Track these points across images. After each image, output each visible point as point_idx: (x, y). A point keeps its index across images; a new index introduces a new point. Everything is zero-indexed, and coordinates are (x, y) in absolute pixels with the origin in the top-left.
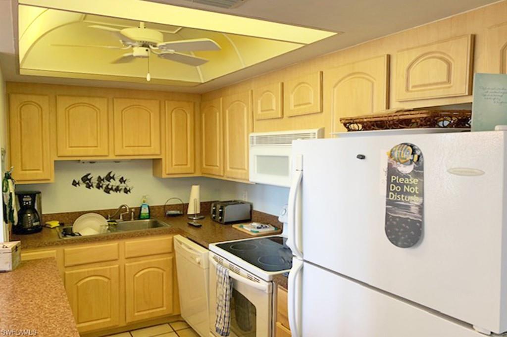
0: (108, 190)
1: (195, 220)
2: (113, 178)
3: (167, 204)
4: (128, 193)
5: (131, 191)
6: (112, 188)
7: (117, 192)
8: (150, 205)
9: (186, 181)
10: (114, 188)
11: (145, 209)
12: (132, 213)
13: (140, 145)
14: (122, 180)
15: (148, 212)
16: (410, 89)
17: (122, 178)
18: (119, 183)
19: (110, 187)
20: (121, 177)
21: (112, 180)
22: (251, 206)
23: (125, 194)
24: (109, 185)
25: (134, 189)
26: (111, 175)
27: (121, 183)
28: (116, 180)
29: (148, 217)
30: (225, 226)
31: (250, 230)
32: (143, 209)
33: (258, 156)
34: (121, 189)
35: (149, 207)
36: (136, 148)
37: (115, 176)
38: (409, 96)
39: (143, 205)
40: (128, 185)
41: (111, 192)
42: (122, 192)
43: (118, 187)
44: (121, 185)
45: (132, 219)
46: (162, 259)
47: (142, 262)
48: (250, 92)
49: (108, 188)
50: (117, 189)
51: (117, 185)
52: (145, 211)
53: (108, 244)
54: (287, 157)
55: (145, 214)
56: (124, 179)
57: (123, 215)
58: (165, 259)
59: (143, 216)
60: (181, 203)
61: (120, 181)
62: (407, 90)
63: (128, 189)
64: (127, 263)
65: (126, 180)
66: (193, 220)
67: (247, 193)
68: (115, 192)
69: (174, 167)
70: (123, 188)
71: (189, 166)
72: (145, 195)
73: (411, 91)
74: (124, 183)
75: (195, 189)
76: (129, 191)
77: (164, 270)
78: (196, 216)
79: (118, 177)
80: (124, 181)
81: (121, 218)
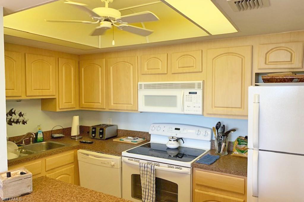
0: (11, 123)
1: (77, 139)
2: (14, 113)
3: (53, 130)
4: (25, 124)
5: (27, 122)
6: (14, 121)
7: (17, 124)
8: (43, 131)
9: (71, 113)
10: (15, 121)
11: (40, 134)
12: (31, 138)
13: (44, 88)
14: (21, 115)
15: (42, 136)
16: (267, 63)
17: (21, 113)
18: (19, 117)
19: (12, 120)
20: (19, 112)
21: (13, 115)
22: (117, 127)
23: (23, 125)
24: (11, 118)
25: (29, 121)
26: (13, 111)
27: (20, 117)
28: (16, 114)
29: (42, 140)
30: (106, 141)
31: (130, 141)
32: (39, 134)
33: (145, 96)
34: (20, 121)
35: (42, 132)
36: (40, 90)
37: (15, 112)
38: (267, 66)
39: (39, 131)
40: (25, 118)
41: (13, 124)
42: (21, 123)
43: (18, 120)
44: (20, 118)
45: (31, 143)
46: (68, 168)
47: (57, 172)
48: (136, 57)
49: (11, 121)
50: (17, 122)
51: (17, 118)
52: (40, 136)
53: (34, 162)
54: (176, 96)
55: (41, 138)
56: (22, 114)
57: (25, 141)
58: (70, 167)
59: (40, 140)
60: (62, 128)
61: (19, 115)
62: (266, 63)
63: (25, 121)
64: (47, 174)
65: (23, 114)
66: (76, 139)
67: (111, 119)
68: (16, 124)
69: (64, 104)
70: (22, 120)
71: (73, 103)
72: (39, 125)
73: (268, 64)
74: (22, 116)
75: (76, 119)
76: (26, 122)
77: (70, 175)
78: (77, 137)
79: (17, 113)
80: (22, 115)
81: (23, 143)
